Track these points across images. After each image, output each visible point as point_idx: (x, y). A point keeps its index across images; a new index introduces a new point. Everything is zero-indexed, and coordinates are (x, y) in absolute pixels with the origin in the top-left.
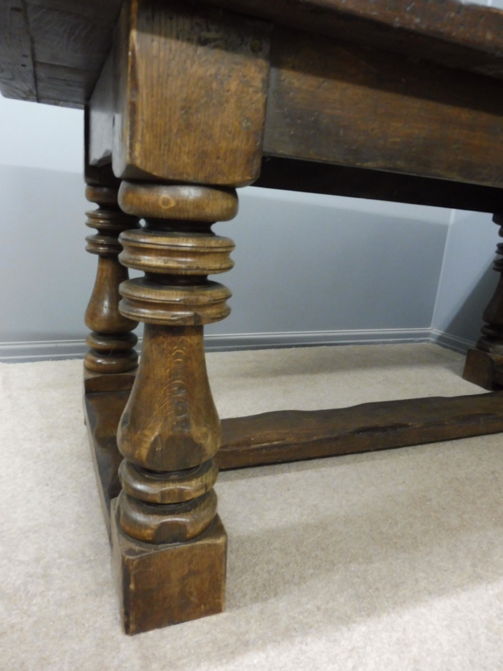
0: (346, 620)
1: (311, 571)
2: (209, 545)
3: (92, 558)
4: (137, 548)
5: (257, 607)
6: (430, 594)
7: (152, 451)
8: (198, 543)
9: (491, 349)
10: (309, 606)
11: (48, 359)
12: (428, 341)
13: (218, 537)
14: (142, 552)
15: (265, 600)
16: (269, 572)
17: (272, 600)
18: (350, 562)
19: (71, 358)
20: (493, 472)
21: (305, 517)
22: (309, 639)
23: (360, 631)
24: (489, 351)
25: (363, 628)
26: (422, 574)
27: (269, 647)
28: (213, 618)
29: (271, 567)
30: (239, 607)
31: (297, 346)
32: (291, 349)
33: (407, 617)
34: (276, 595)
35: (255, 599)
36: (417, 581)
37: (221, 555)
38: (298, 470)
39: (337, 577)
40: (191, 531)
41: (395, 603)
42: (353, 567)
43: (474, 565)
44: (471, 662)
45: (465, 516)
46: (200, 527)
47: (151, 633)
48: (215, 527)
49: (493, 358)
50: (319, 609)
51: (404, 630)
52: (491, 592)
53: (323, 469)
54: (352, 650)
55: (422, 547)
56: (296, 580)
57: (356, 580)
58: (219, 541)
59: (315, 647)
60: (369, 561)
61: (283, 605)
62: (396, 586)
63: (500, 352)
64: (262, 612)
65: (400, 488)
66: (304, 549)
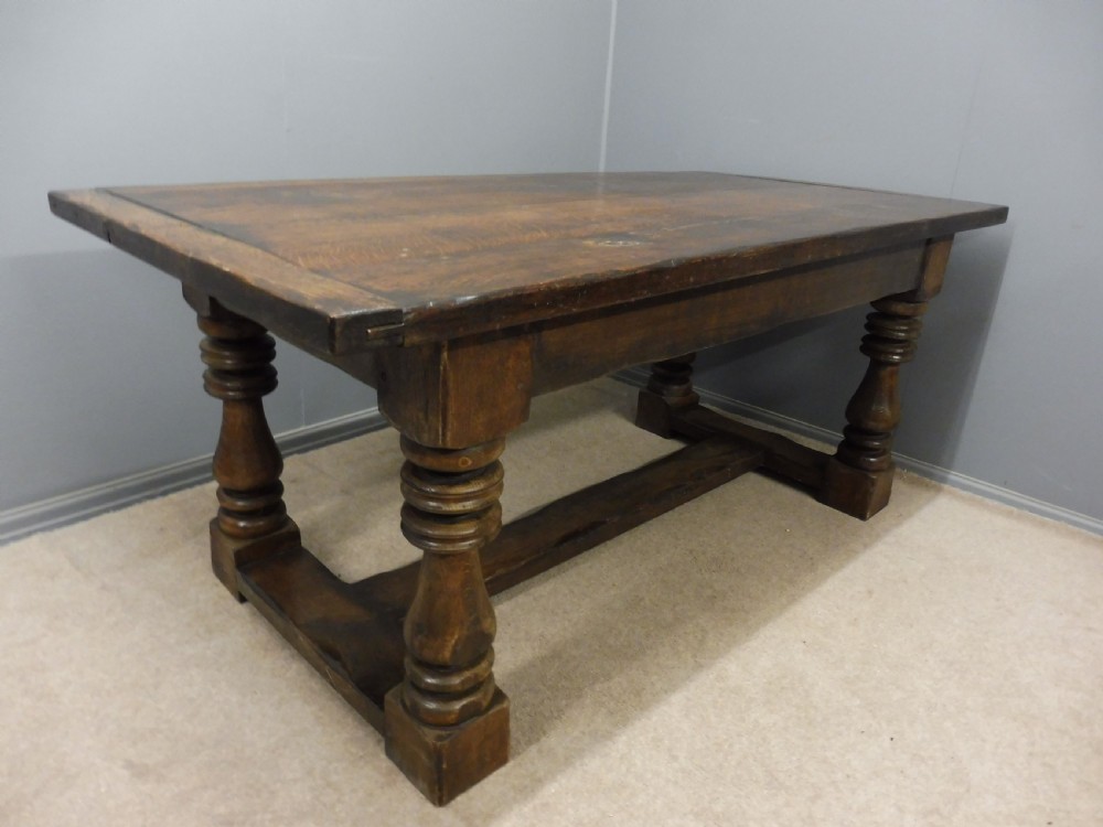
1: (564, 702)
2: (498, 711)
3: (361, 754)
4: (443, 733)
5: (534, 749)
6: (666, 692)
7: (454, 652)
8: (491, 712)
9: (665, 392)
10: (575, 734)
11: (107, 511)
13: (503, 701)
15: (538, 740)
16: (529, 714)
17: (544, 739)
18: (593, 683)
19: (139, 501)
21: (537, 650)
22: (586, 761)
23: (622, 740)
24: (663, 395)
25: (624, 738)
26: (656, 677)
27: (559, 777)
28: (502, 770)
29: (528, 709)
30: (519, 754)
33: (654, 718)
34: (544, 733)
35: (529, 743)
36: (652, 684)
37: (505, 717)
38: (509, 599)
39: (588, 701)
40: (485, 704)
41: (641, 709)
42: (598, 687)
43: (694, 656)
44: (707, 737)
45: (677, 609)
46: (489, 697)
47: (459, 799)
48: (499, 696)
49: (668, 402)
50: (583, 733)
51: (655, 729)
52: (711, 676)
53: (532, 590)
54: (621, 758)
55: (648, 652)
56: (556, 714)
57: (604, 699)
58: (505, 705)
59: (593, 764)
60: (608, 677)
61: (554, 740)
62: (638, 694)
63: (673, 395)
64: (540, 751)
65: (612, 592)
66: (550, 683)
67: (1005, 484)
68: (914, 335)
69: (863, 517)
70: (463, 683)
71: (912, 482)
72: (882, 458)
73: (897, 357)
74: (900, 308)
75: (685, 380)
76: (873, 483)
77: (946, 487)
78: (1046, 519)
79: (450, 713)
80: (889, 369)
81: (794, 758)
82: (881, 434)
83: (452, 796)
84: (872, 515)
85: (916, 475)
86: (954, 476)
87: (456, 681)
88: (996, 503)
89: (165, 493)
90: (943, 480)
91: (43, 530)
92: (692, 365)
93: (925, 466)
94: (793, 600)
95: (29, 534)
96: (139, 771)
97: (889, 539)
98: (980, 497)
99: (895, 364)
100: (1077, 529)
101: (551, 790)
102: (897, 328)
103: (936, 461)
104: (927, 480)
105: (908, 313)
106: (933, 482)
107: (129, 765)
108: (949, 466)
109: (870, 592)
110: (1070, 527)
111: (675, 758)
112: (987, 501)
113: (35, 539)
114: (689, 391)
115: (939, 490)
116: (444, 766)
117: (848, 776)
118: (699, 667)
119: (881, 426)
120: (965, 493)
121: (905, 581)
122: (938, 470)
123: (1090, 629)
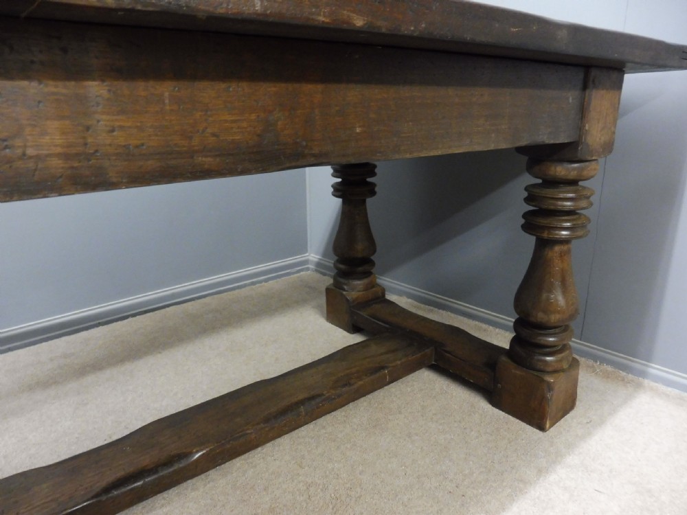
9: (346, 288)
12: (308, 269)
24: (344, 290)
31: (134, 315)
32: (126, 321)
49: (349, 298)
63: (355, 289)
68: (583, 203)
69: (542, 428)
71: (607, 376)
72: (560, 356)
73: (564, 233)
74: (561, 170)
75: (368, 274)
76: (550, 387)
77: (646, 382)
80: (557, 248)
82: (555, 327)
84: (552, 425)
85: (609, 368)
86: (655, 369)
90: (643, 374)
92: (372, 258)
93: (620, 358)
97: (572, 459)
99: (566, 241)
102: (561, 196)
103: (633, 353)
104: (624, 374)
105: (573, 175)
106: (630, 376)
108: (649, 358)
114: (373, 285)
115: (639, 386)
119: (554, 318)
122: (637, 364)
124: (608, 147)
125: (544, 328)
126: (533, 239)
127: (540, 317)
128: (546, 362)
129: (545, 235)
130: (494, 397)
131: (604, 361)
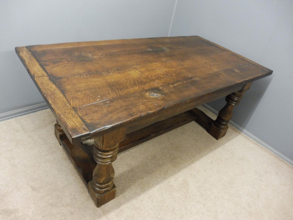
0: (139, 195)
2: (113, 191)
4: (100, 195)
5: (122, 195)
6: (155, 184)
7: (103, 181)
8: (111, 191)
10: (132, 193)
13: (114, 188)
14: (101, 196)
16: (122, 186)
17: (124, 193)
20: (171, 144)
21: (128, 168)
23: (142, 196)
27: (126, 204)
28: (113, 200)
29: (123, 184)
30: (118, 196)
33: (151, 191)
34: (125, 191)
35: (121, 194)
36: (153, 181)
37: (115, 191)
39: (137, 184)
40: (110, 190)
41: (148, 188)
42: (140, 180)
43: (164, 175)
44: (162, 198)
45: (164, 161)
46: (111, 188)
47: (103, 206)
48: (114, 186)
50: (134, 193)
51: (150, 194)
52: (167, 181)
54: (141, 201)
55: (154, 172)
56: (128, 187)
57: (141, 184)
58: (115, 189)
59: (134, 201)
60: (143, 178)
61: (127, 194)
62: (149, 184)
64: (123, 196)
65: (149, 154)
66: (129, 178)
67: (255, 135)
68: (239, 99)
69: (217, 139)
70: (105, 186)
71: (233, 129)
73: (234, 104)
74: (237, 93)
76: (221, 132)
77: (242, 133)
78: (263, 146)
79: (102, 191)
80: (231, 106)
81: (180, 206)
82: (226, 121)
83: (101, 205)
84: (219, 139)
85: (234, 128)
86: (245, 131)
87: (104, 186)
88: (252, 139)
89: (45, 109)
90: (242, 131)
91: (15, 117)
93: (238, 126)
94: (193, 162)
95: (12, 118)
96: (34, 189)
97: (222, 147)
98: (248, 137)
100: (269, 151)
101: (123, 207)
102: (235, 97)
103: (241, 126)
104: (237, 130)
105: (239, 94)
107: (32, 187)
108: (244, 128)
109: (212, 162)
110: (268, 150)
111: (153, 202)
112: (250, 138)
113: (13, 119)
115: (240, 133)
116: (99, 201)
117: (191, 213)
118: (165, 178)
119: (226, 119)
120: (245, 135)
121: (221, 160)
122: (241, 128)
123: (261, 181)
124: (248, 89)
125: (223, 120)
126: (226, 103)
127: (224, 118)
128: (222, 127)
129: (230, 104)
130: (208, 131)
131: (233, 125)
